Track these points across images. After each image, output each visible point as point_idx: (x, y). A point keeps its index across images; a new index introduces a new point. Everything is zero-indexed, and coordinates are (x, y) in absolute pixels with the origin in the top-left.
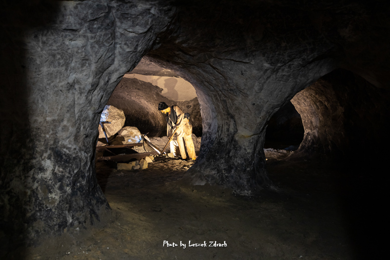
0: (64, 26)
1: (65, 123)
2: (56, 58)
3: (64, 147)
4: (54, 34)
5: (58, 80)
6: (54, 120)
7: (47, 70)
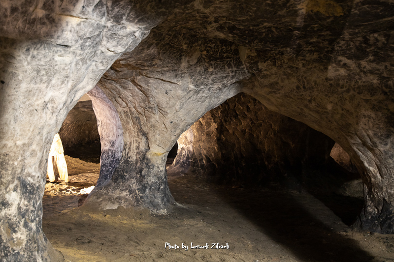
0: (60, 42)
1: (34, 147)
2: (40, 74)
3: (29, 175)
4: (47, 49)
5: (35, 98)
6: (24, 144)
7: (26, 86)
